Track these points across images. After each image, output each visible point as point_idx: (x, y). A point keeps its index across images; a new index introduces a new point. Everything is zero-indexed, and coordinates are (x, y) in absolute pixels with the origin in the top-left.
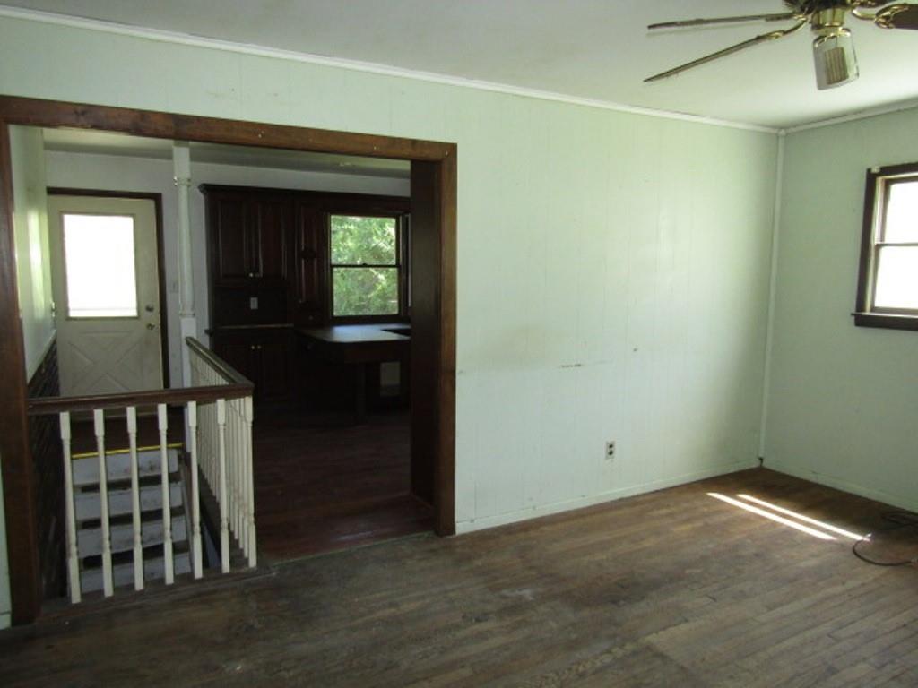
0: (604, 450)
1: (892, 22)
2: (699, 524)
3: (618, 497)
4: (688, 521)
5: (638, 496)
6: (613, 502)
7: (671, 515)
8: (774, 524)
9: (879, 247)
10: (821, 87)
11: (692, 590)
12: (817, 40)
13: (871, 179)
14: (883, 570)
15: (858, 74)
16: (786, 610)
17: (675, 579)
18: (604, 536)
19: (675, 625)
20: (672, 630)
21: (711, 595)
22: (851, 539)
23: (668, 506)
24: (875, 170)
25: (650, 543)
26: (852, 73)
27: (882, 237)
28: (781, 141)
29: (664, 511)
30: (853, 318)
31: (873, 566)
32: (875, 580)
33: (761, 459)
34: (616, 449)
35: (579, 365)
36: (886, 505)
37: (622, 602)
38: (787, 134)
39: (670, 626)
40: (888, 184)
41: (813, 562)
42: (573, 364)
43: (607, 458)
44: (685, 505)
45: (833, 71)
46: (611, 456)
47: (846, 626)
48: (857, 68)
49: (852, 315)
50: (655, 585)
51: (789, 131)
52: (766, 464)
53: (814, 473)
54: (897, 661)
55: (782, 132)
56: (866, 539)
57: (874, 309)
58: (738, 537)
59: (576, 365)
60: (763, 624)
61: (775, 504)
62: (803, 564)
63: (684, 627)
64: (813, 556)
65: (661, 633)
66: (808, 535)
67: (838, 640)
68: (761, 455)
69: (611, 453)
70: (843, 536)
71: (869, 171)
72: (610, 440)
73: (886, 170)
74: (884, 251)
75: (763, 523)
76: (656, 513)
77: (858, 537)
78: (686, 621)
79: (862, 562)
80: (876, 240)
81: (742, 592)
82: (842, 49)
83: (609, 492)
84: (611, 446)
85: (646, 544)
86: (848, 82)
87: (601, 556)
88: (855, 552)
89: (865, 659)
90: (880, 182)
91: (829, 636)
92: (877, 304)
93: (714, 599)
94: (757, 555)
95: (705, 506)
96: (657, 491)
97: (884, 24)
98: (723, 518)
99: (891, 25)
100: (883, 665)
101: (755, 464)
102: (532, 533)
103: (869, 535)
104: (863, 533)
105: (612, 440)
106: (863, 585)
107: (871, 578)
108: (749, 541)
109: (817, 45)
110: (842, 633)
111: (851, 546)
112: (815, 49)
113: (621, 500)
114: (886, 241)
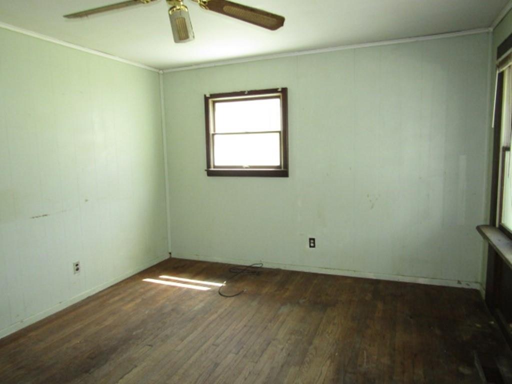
0: (72, 268)
1: (207, 6)
2: (138, 301)
3: (86, 297)
4: (132, 300)
5: (100, 292)
6: (83, 301)
7: (122, 299)
8: (180, 288)
9: (213, 135)
10: (176, 41)
11: (138, 344)
12: (171, 9)
13: (206, 99)
14: (233, 299)
15: (194, 37)
16: (190, 338)
17: (127, 341)
18: (78, 326)
19: (128, 373)
20: (126, 376)
21: (149, 344)
22: (217, 286)
23: (119, 294)
24: (208, 96)
25: (110, 321)
26: (191, 36)
27: (214, 131)
28: (161, 77)
29: (117, 298)
30: (206, 172)
31: (228, 298)
32: (230, 306)
33: (170, 253)
34: (81, 266)
35: (46, 215)
36: (230, 265)
37: (92, 370)
38: (164, 73)
39: (125, 374)
40: (214, 102)
41: (201, 305)
42: (41, 214)
43: (75, 273)
44: (130, 290)
45: (181, 32)
46: (78, 271)
47: (220, 336)
48: (193, 33)
49: (206, 170)
50: (113, 350)
51: (165, 71)
52: (173, 256)
53: (197, 255)
54: (244, 346)
55: (161, 72)
56: (224, 285)
57: (215, 167)
58: (161, 302)
59: (43, 216)
60: (179, 351)
61: (179, 277)
62: (196, 308)
63: (135, 371)
64: (201, 301)
65: (121, 381)
66: (198, 290)
67: (218, 346)
68: (170, 251)
69: (77, 269)
70: (214, 286)
71: (205, 96)
72: (76, 262)
73: (213, 96)
74: (216, 136)
75: (174, 289)
76: (112, 300)
77: (220, 285)
78: (136, 366)
79: (223, 297)
80: (212, 132)
81: (166, 335)
82: (184, 19)
83: (80, 295)
84: (77, 265)
85: (107, 323)
86: (190, 41)
87: (76, 341)
88: (220, 294)
89: (230, 352)
90: (210, 101)
91: (213, 345)
92: (216, 164)
93: (151, 346)
94: (173, 310)
95: (141, 288)
96: (112, 286)
97: (204, 6)
98: (153, 292)
99: (207, 7)
100: (239, 351)
101: (167, 257)
102: (22, 341)
103: (225, 282)
104: (222, 282)
105: (77, 261)
106: (226, 310)
107: (228, 305)
108: (168, 303)
109: (170, 12)
110: (219, 341)
111: (218, 290)
112: (169, 14)
113: (89, 297)
114: (216, 132)
